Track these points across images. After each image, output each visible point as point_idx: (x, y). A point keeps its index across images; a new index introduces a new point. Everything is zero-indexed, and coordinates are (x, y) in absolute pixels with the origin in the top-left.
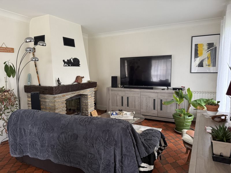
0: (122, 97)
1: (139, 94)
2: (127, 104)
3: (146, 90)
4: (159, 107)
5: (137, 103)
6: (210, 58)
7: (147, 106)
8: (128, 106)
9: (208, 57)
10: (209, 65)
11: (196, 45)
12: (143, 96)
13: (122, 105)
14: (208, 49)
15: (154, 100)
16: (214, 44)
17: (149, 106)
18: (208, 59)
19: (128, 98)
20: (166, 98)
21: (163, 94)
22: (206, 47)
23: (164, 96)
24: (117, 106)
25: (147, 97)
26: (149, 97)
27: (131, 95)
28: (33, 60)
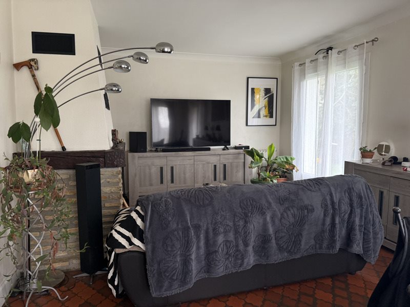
0: (162, 168)
1: (191, 159)
2: (170, 179)
3: (203, 152)
4: (222, 176)
5: (188, 175)
6: (267, 107)
7: (204, 177)
8: (172, 182)
9: (265, 106)
10: (266, 116)
11: (253, 89)
12: (199, 163)
13: (162, 182)
14: (265, 95)
15: (215, 166)
16: (271, 90)
17: (207, 177)
18: (265, 108)
19: (172, 168)
20: (230, 161)
21: (226, 156)
22: (262, 93)
23: (228, 159)
24: (151, 185)
25: (205, 163)
26: (208, 163)
27: (178, 163)
28: (112, 90)
